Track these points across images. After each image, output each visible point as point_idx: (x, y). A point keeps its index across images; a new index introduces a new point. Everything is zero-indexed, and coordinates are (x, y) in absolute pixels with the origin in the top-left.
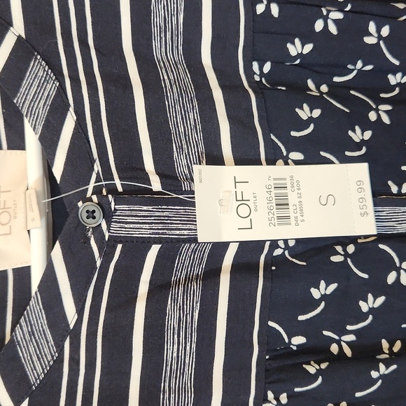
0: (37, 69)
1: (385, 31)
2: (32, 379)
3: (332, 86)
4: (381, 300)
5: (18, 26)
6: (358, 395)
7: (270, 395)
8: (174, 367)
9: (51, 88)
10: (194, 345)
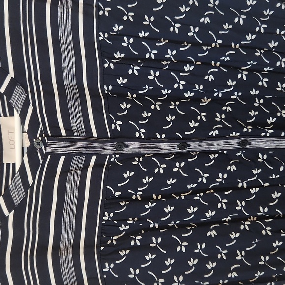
0: (18, 90)
1: (157, 74)
2: (15, 203)
3: (138, 95)
4: (151, 179)
5: (12, 73)
6: (141, 215)
7: (106, 213)
8: (69, 201)
9: (24, 97)
10: (77, 194)
